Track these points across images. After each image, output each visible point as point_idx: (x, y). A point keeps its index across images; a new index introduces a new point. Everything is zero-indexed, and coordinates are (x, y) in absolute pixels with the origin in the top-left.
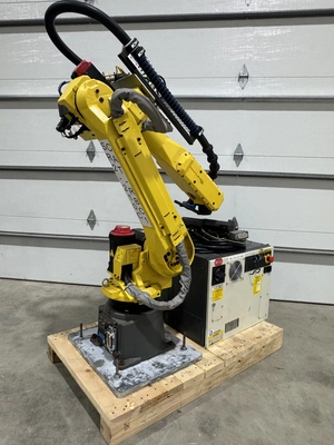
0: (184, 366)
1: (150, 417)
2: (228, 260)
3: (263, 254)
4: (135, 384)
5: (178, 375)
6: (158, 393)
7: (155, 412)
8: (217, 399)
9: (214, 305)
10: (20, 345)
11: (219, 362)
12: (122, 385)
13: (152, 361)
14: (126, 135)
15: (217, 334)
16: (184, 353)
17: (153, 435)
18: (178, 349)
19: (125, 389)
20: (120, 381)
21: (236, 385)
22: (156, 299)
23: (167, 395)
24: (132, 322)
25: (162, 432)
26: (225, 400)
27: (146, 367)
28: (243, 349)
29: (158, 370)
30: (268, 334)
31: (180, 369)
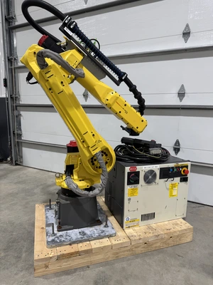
0: (100, 237)
1: (65, 265)
2: (143, 169)
3: (178, 168)
4: (60, 241)
5: (92, 242)
6: (73, 251)
7: (69, 263)
8: (118, 266)
9: (129, 199)
10: (26, 207)
11: (127, 240)
12: (53, 240)
13: (80, 230)
14: (51, 80)
15: (133, 221)
16: (104, 229)
17: (63, 277)
18: (102, 226)
19: (53, 244)
20: (53, 238)
21: (138, 260)
22: (86, 189)
23: (78, 253)
24: (68, 202)
25: (69, 277)
26: (123, 268)
27: (74, 233)
28: (151, 235)
29: (80, 236)
30: (178, 228)
31: (95, 239)
